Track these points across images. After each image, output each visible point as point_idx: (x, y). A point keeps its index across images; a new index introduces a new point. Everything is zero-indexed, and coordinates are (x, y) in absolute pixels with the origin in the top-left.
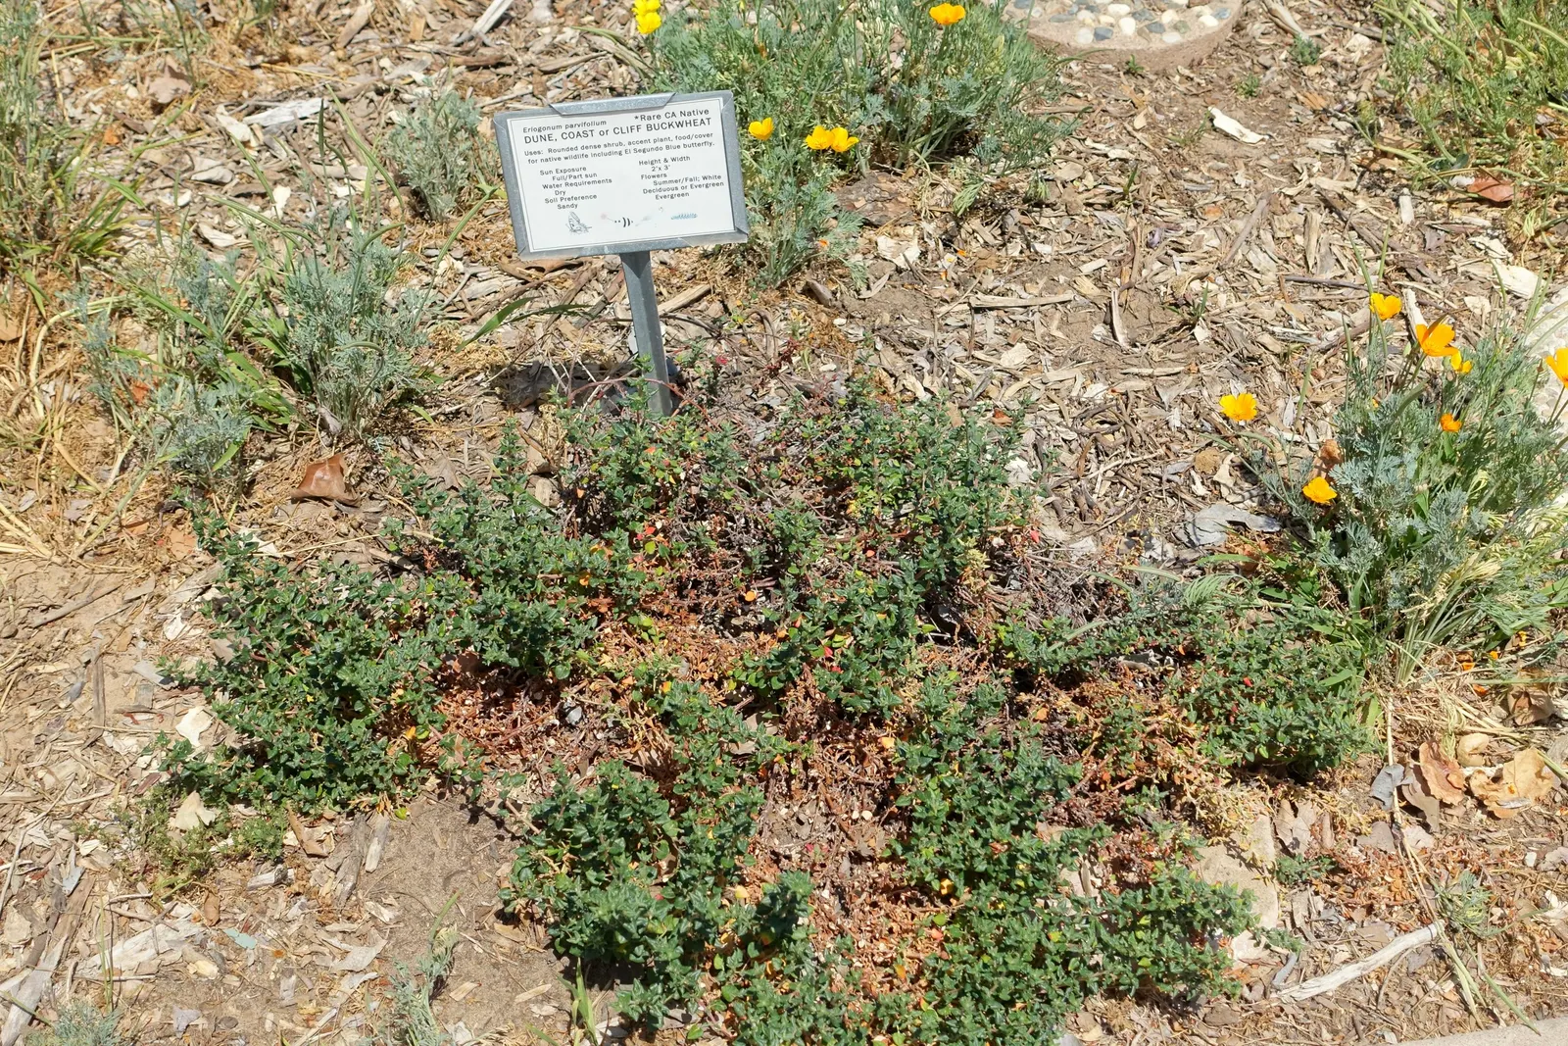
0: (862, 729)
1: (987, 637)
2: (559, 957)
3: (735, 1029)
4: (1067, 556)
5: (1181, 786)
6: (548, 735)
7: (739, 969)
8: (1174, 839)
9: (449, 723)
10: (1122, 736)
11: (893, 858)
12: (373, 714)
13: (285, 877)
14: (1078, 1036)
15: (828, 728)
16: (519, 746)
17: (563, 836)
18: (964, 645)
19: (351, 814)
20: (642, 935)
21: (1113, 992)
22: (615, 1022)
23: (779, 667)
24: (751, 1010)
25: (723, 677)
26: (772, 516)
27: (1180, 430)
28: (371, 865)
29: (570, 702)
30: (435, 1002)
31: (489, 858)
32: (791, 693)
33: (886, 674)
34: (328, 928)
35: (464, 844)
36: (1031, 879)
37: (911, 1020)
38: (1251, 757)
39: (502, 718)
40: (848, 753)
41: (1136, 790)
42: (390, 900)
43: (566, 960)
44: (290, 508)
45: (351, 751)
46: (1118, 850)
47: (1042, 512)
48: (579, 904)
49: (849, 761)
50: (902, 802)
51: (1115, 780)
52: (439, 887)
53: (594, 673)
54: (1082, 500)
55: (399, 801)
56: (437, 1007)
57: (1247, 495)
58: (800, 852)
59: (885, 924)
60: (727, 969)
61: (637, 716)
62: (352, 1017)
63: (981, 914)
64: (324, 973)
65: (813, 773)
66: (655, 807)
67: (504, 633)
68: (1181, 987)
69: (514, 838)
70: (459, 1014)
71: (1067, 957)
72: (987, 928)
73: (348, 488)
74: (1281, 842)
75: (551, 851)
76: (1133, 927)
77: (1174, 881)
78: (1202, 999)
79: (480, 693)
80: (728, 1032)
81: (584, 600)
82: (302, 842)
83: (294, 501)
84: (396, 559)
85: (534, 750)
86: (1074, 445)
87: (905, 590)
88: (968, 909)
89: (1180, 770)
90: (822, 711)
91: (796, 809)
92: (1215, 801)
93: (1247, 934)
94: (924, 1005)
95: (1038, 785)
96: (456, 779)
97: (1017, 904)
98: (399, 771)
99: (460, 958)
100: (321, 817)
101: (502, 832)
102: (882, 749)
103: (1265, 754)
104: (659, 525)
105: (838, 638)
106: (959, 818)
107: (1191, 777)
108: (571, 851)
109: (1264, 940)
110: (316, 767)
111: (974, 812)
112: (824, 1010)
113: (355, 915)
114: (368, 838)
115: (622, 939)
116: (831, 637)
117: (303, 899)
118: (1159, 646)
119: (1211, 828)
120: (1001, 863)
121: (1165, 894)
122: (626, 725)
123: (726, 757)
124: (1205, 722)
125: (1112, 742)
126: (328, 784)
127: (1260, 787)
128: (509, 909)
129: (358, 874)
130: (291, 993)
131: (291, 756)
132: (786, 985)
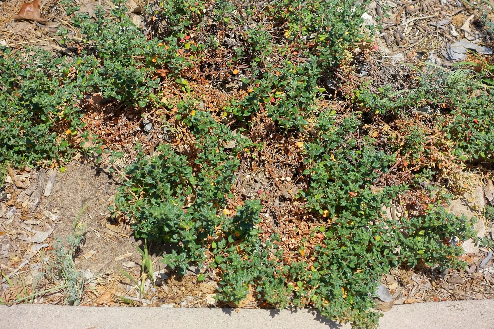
0: (288, 138)
1: (350, 96)
2: (137, 240)
3: (221, 277)
4: (390, 61)
5: (442, 170)
6: (135, 136)
7: (224, 248)
8: (437, 195)
9: (87, 128)
10: (415, 144)
11: (301, 199)
12: (50, 122)
13: (5, 197)
14: (386, 286)
15: (271, 137)
16: (121, 141)
17: (139, 182)
18: (339, 100)
19: (38, 169)
20: (177, 228)
21: (404, 266)
22: (163, 271)
23: (248, 105)
24: (229, 267)
25: (221, 110)
26: (247, 32)
27: (446, 5)
28: (47, 193)
29: (146, 121)
30: (76, 259)
31: (105, 193)
32: (254, 118)
33: (301, 110)
34: (25, 222)
35: (92, 185)
36: (367, 211)
37: (307, 276)
38: (476, 157)
39: (113, 126)
40: (280, 149)
41: (420, 171)
42: (56, 210)
43: (140, 242)
44: (14, 24)
45: (38, 137)
46: (410, 199)
47: (379, 40)
48: (147, 213)
49: (281, 153)
50: (306, 173)
51: (410, 166)
52: (80, 205)
53: (158, 106)
54: (398, 36)
55: (62, 164)
56: (77, 261)
57: (477, 36)
58: (256, 196)
59: (295, 230)
60: (218, 248)
61: (179, 128)
62: (36, 264)
63: (342, 227)
64: (23, 243)
65: (263, 158)
66: (185, 169)
67: (115, 84)
68: (437, 265)
69: (117, 184)
70: (87, 265)
71: (383, 248)
72: (345, 233)
73: (42, 16)
74: (487, 199)
75: (134, 189)
76: (416, 235)
77: (437, 213)
78: (447, 271)
79: (102, 114)
80: (218, 278)
81: (153, 69)
82: (14, 181)
83: (16, 21)
84: (64, 49)
85: (128, 143)
86: (395, 10)
87: (312, 70)
88: (337, 224)
89: (442, 161)
90: (269, 129)
91: (254, 175)
92: (458, 177)
93: (471, 240)
94: (313, 268)
95: (374, 165)
96: (90, 154)
97: (360, 222)
98: (61, 149)
99: (89, 239)
100: (23, 170)
101: (111, 181)
102: (297, 148)
103: (483, 155)
104: (192, 36)
105: (278, 93)
106: (333, 181)
107: (447, 165)
108: (144, 190)
109: (479, 243)
110: (22, 145)
111: (341, 178)
112: (264, 268)
113: (39, 217)
114: (46, 181)
115: (167, 230)
116: (274, 93)
117: (14, 208)
118: (433, 104)
119: (455, 190)
120: (354, 202)
121: (433, 219)
122: (173, 131)
123: (221, 148)
124: (454, 141)
125: (409, 147)
126: (27, 154)
127: (478, 173)
128: (113, 217)
129: (41, 197)
130: (7, 252)
131: (9, 140)
132: (246, 257)
